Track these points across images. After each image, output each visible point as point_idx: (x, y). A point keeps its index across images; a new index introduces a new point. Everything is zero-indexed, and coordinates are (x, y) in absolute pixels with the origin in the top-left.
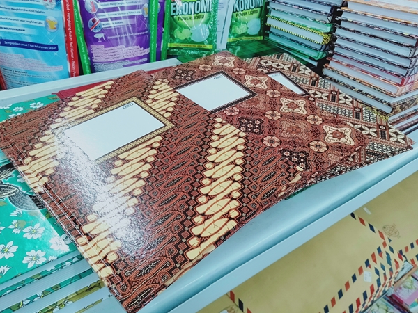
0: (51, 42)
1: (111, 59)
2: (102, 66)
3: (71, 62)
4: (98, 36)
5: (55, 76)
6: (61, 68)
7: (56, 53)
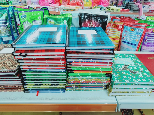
0: (135, 44)
1: (146, 49)
2: (144, 50)
3: (137, 48)
4: (145, 44)
5: (133, 50)
6: (135, 49)
7: (135, 46)
